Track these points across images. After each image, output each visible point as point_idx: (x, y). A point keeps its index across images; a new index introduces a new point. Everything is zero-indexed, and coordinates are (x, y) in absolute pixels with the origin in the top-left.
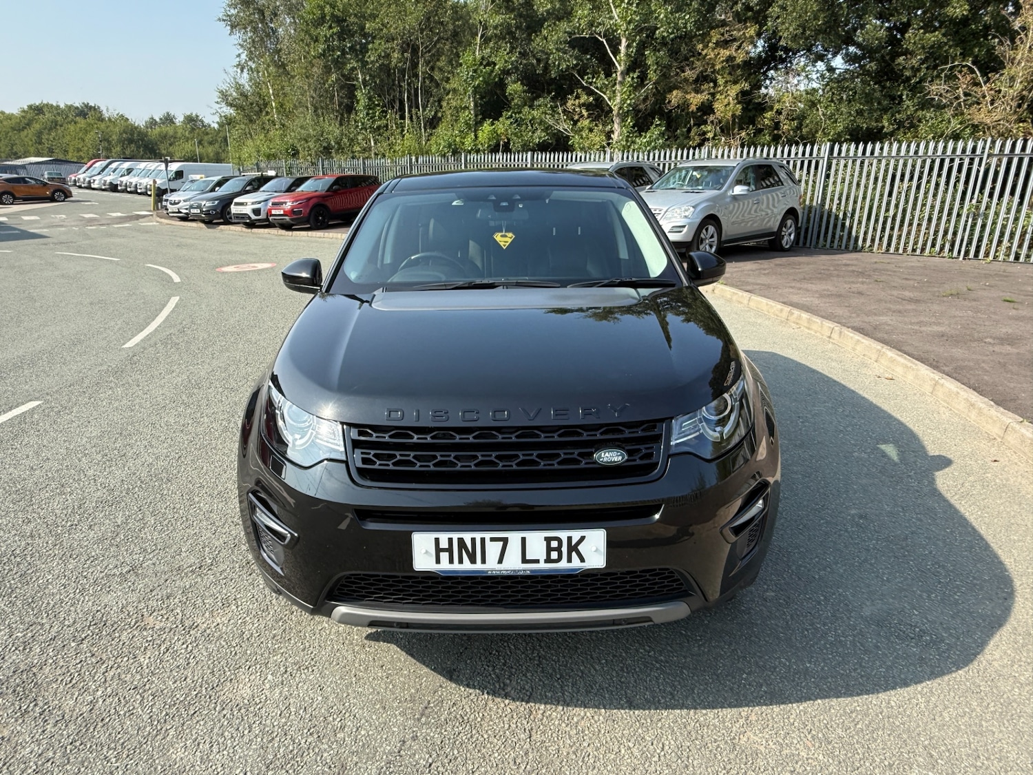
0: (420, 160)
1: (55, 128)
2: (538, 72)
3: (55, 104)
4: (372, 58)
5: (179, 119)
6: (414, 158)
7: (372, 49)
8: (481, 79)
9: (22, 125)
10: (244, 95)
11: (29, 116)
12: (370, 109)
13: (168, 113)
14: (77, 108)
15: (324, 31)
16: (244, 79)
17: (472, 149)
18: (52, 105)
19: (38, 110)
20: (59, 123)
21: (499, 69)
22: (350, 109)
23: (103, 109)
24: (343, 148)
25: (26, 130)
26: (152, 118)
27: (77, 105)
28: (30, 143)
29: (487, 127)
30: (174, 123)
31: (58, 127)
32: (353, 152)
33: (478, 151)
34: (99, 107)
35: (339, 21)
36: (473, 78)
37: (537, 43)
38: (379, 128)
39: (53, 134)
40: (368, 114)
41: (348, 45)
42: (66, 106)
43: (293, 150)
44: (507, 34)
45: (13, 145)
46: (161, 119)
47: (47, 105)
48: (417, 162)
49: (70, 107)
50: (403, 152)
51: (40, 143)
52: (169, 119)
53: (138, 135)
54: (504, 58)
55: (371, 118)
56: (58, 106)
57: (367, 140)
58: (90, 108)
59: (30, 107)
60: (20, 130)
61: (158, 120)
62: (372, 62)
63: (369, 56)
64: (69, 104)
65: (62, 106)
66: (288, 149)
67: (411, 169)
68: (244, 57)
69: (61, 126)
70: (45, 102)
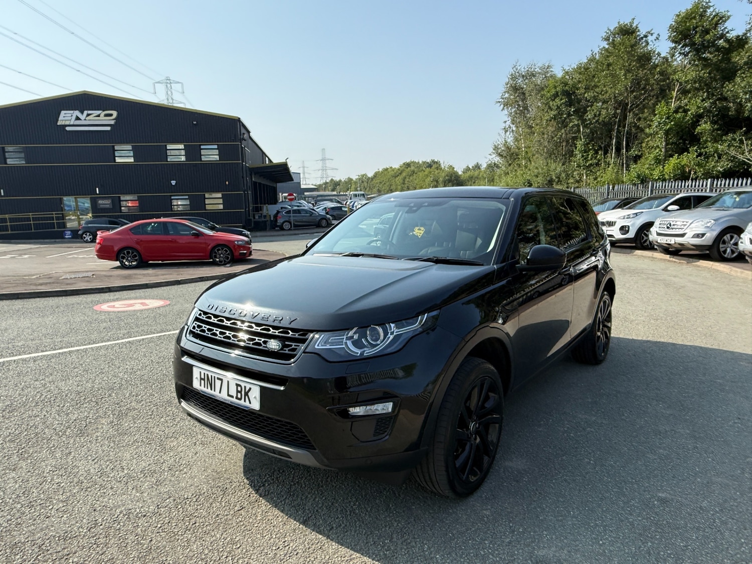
0: (616, 187)
1: (413, 175)
2: (730, 113)
3: (417, 162)
4: (589, 117)
5: (484, 166)
6: (611, 187)
7: (590, 110)
8: (672, 123)
9: (398, 174)
10: (509, 148)
11: (401, 169)
12: (585, 153)
13: (477, 163)
14: (428, 163)
15: (558, 102)
16: (510, 139)
17: (659, 178)
18: (415, 162)
19: (408, 165)
20: (415, 172)
21: (691, 114)
22: (571, 154)
23: (442, 162)
24: (561, 181)
25: (398, 177)
26: (468, 167)
27: (428, 161)
28: (399, 184)
29: (673, 161)
30: (480, 169)
31: (414, 174)
32: (568, 184)
33: (664, 180)
34: (439, 162)
35: (567, 94)
36: (665, 124)
37: (729, 88)
38: (591, 165)
39: (411, 178)
40: (583, 156)
41: (572, 110)
42: (423, 162)
43: (529, 183)
44: (704, 85)
45: (391, 185)
46: (473, 167)
47: (413, 162)
48: (613, 190)
49: (424, 163)
50: (604, 182)
51: (404, 184)
52: (477, 167)
53: (455, 177)
54: (696, 104)
55: (585, 159)
56: (419, 162)
57: (581, 175)
58: (434, 162)
59: (404, 164)
60: (396, 177)
61: (471, 167)
62: (589, 119)
63: (588, 116)
64: (424, 161)
65: (421, 162)
66: (525, 183)
67: (608, 195)
68: (508, 123)
69: (416, 173)
70: (412, 161)
